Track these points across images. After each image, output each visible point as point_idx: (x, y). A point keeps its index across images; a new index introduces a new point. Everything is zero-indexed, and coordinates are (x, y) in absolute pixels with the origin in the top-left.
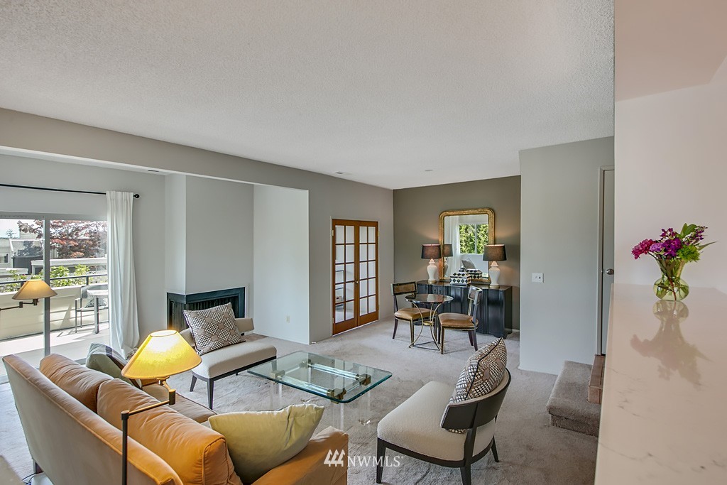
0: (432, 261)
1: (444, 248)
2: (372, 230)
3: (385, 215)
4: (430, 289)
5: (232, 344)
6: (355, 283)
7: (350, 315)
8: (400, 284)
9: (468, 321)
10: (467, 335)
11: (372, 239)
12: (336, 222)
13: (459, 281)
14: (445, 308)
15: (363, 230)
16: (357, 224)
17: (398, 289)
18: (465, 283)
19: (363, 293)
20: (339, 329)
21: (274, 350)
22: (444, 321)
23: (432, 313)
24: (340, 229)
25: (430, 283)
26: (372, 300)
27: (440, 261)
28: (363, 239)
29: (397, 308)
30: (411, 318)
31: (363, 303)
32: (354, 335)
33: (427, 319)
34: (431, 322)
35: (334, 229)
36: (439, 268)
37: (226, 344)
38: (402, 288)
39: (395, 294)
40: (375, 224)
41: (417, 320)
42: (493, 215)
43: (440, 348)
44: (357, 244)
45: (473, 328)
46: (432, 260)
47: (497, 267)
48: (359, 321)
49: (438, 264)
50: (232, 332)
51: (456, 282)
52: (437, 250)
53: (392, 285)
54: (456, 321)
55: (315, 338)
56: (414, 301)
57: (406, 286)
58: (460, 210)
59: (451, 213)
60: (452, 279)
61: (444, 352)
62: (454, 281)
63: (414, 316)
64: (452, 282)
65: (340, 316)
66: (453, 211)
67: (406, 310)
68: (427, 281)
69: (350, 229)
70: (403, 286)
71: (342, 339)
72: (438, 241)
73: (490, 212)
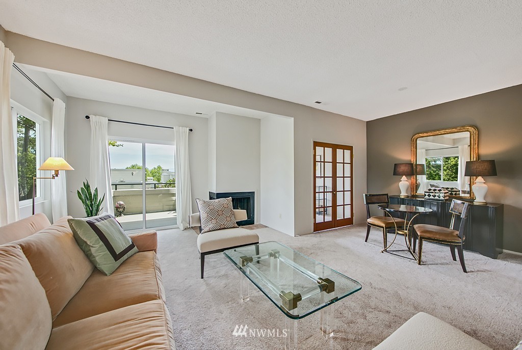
0: (404, 178)
1: (416, 167)
2: (347, 152)
3: (359, 142)
4: (403, 202)
5: (228, 228)
6: (333, 193)
7: (329, 218)
8: (373, 195)
9: (451, 234)
10: (449, 248)
11: (348, 160)
12: (316, 144)
13: (435, 196)
14: (423, 218)
15: (339, 152)
16: (335, 147)
17: (370, 200)
18: (442, 198)
19: (339, 201)
20: (319, 227)
21: (257, 237)
22: (422, 232)
23: (407, 224)
24: (319, 150)
25: (403, 197)
26: (348, 208)
27: (413, 179)
28: (339, 159)
29: (369, 216)
30: (384, 225)
31: (339, 210)
32: (331, 234)
33: (400, 227)
34: (406, 231)
35: (315, 149)
36: (412, 184)
37: (222, 227)
38: (374, 199)
39: (368, 203)
40: (350, 148)
41: (390, 228)
42: (476, 132)
43: (417, 258)
44: (334, 163)
45: (460, 243)
46: (404, 176)
47: (484, 183)
48: (335, 224)
49: (410, 181)
50: (228, 219)
51: (432, 197)
52: (410, 168)
53: (364, 195)
54: (436, 233)
55: (299, 233)
56: (387, 209)
57: (378, 197)
58: (435, 131)
59: (425, 134)
60: (427, 194)
61: (421, 263)
62: (429, 196)
63: (387, 224)
64: (427, 197)
65: (320, 218)
66: (427, 132)
67: (379, 218)
68: (399, 196)
69: (329, 151)
70: (375, 197)
71: (320, 236)
72: (411, 161)
73: (471, 129)
